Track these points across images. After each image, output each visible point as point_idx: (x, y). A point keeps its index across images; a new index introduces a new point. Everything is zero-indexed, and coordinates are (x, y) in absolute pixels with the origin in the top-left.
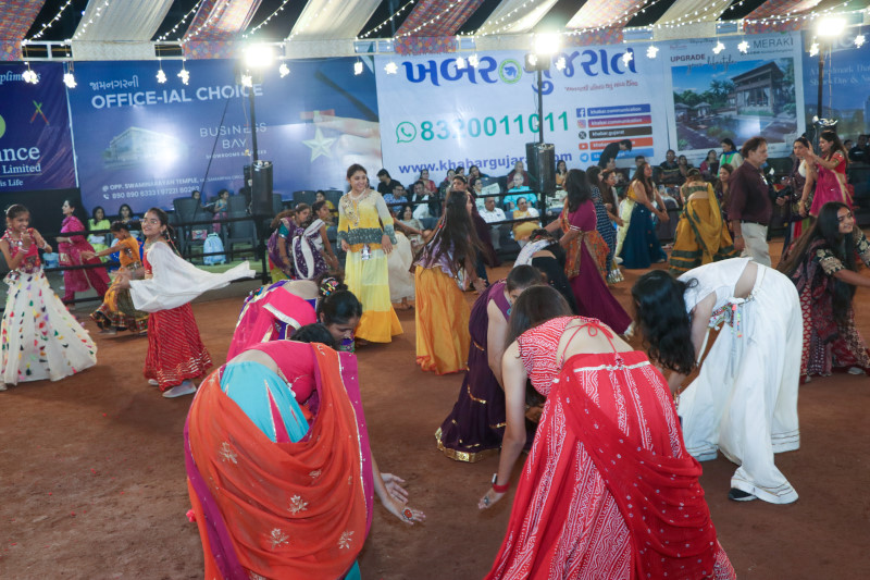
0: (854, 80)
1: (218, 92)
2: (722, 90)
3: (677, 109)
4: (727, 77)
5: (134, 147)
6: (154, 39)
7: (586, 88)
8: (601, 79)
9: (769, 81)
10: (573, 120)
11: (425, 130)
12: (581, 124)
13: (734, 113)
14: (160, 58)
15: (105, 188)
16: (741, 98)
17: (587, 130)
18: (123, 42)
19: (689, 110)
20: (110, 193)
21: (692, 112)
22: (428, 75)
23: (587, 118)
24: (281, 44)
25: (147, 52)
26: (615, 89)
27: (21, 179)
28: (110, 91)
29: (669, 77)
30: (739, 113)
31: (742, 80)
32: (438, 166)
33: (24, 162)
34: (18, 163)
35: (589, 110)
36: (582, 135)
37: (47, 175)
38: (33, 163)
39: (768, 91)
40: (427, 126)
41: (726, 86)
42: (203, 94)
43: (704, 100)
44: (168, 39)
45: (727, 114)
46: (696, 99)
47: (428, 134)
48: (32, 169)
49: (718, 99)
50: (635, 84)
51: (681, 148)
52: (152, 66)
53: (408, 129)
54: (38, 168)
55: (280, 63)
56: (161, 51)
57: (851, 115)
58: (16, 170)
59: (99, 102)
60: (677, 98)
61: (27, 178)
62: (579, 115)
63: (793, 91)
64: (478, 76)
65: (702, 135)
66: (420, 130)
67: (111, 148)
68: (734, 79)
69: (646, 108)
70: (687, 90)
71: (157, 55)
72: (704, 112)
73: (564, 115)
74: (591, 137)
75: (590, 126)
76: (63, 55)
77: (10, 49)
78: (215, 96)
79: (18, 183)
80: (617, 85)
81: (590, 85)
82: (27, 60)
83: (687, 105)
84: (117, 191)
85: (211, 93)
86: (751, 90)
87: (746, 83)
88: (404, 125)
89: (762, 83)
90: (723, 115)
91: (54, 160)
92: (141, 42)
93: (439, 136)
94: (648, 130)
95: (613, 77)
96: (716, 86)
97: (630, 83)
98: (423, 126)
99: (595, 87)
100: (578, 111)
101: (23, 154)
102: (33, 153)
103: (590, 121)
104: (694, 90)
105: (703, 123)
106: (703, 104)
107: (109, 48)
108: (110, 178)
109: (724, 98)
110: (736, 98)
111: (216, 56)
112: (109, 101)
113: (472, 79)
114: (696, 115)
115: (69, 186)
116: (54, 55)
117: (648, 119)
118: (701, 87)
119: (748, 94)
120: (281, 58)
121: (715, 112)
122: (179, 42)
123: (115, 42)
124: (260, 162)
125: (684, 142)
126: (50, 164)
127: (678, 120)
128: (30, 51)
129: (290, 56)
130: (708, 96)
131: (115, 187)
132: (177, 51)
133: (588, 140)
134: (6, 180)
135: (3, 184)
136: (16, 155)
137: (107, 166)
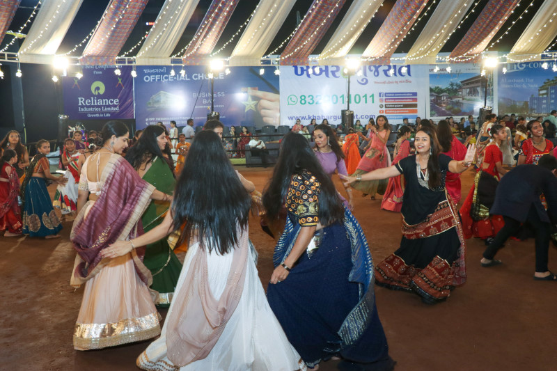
0: (524, 86)
1: (202, 77)
2: (455, 87)
3: (431, 95)
4: (458, 81)
5: (162, 101)
6: (171, 56)
7: (384, 83)
8: (393, 78)
9: (480, 84)
10: (377, 98)
11: (302, 100)
12: (381, 100)
13: (461, 99)
14: (173, 65)
15: (147, 120)
16: (465, 92)
17: (384, 103)
18: (157, 58)
19: (437, 96)
20: (149, 122)
21: (438, 97)
22: (305, 72)
23: (384, 98)
24: (227, 60)
25: (167, 62)
26: (400, 84)
27: (109, 113)
28: (152, 74)
29: (428, 79)
30: (463, 99)
31: (466, 83)
32: (307, 117)
33: (112, 106)
34: (109, 106)
35: (386, 94)
36: (381, 106)
37: (121, 112)
38: (115, 106)
39: (479, 89)
40: (303, 98)
41: (457, 85)
42: (195, 77)
43: (445, 91)
44: (177, 56)
45: (457, 99)
46: (441, 91)
47: (303, 102)
48: (115, 109)
49: (453, 91)
50: (410, 82)
51: (432, 115)
52: (169, 68)
53: (294, 99)
54: (117, 109)
55: (226, 68)
56: (174, 61)
57: (522, 104)
58: (107, 109)
59: (147, 79)
60: (431, 90)
61: (112, 113)
62: (380, 96)
63: (492, 89)
64: (330, 74)
65: (443, 109)
66: (299, 99)
67: (151, 101)
68: (462, 82)
69: (415, 94)
70: (437, 86)
71: (172, 63)
72: (445, 98)
73: (373, 96)
74: (386, 107)
75: (386, 102)
76: (132, 62)
77: (111, 61)
78: (201, 78)
79: (108, 115)
80: (401, 82)
81: (387, 81)
82: (117, 65)
83: (436, 94)
84: (152, 121)
85: (199, 77)
86: (470, 88)
87: (468, 84)
88: (292, 97)
89: (476, 85)
90: (455, 100)
91: (125, 105)
92: (165, 58)
93: (309, 103)
94: (415, 106)
95: (399, 78)
96: (452, 85)
97: (407, 81)
98: (301, 98)
99: (389, 83)
100: (380, 94)
101: (112, 102)
102: (116, 101)
103: (386, 99)
104: (440, 86)
105: (444, 103)
106: (445, 94)
107: (151, 60)
108: (150, 115)
109: (456, 91)
110: (462, 92)
111: (198, 64)
112: (152, 79)
113: (327, 75)
114: (440, 99)
115: (131, 118)
116: (129, 62)
117: (416, 100)
118: (444, 85)
119: (468, 90)
120: (227, 66)
121: (451, 98)
122: (182, 58)
123: (154, 58)
124: (214, 113)
125: (433, 112)
126: (123, 107)
127: (431, 101)
128: (119, 61)
129: (231, 65)
130: (448, 90)
131: (151, 119)
132: (180, 62)
133: (384, 109)
134: (103, 113)
135: (102, 115)
136: (108, 102)
137: (148, 109)
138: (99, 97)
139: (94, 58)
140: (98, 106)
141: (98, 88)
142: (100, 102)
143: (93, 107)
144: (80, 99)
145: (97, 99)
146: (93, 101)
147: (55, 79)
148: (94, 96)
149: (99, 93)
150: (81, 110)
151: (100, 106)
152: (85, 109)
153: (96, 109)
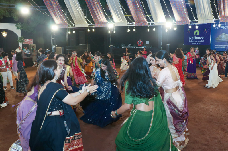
15: (215, 46)
20: (216, 46)
25: (212, 21)
34: (200, 40)
37: (205, 42)
48: (202, 41)
56: (215, 21)
58: (199, 41)
59: (217, 28)
61: (201, 43)
67: (218, 38)
76: (196, 23)
77: (188, 22)
82: (190, 24)
102: (203, 38)
112: (219, 28)
115: (209, 45)
123: (206, 20)
126: (206, 40)
128: (191, 22)
131: (217, 45)
134: (198, 43)
135: (197, 44)
136: (200, 38)
137: (216, 41)
138: (197, 36)
139: (181, 22)
140: (196, 40)
141: (197, 33)
142: (197, 38)
143: (194, 40)
144: (190, 37)
145: (196, 37)
146: (194, 38)
147: (167, 31)
148: (195, 36)
149: (197, 35)
150: (190, 41)
151: (197, 40)
152: (191, 41)
153: (195, 41)
